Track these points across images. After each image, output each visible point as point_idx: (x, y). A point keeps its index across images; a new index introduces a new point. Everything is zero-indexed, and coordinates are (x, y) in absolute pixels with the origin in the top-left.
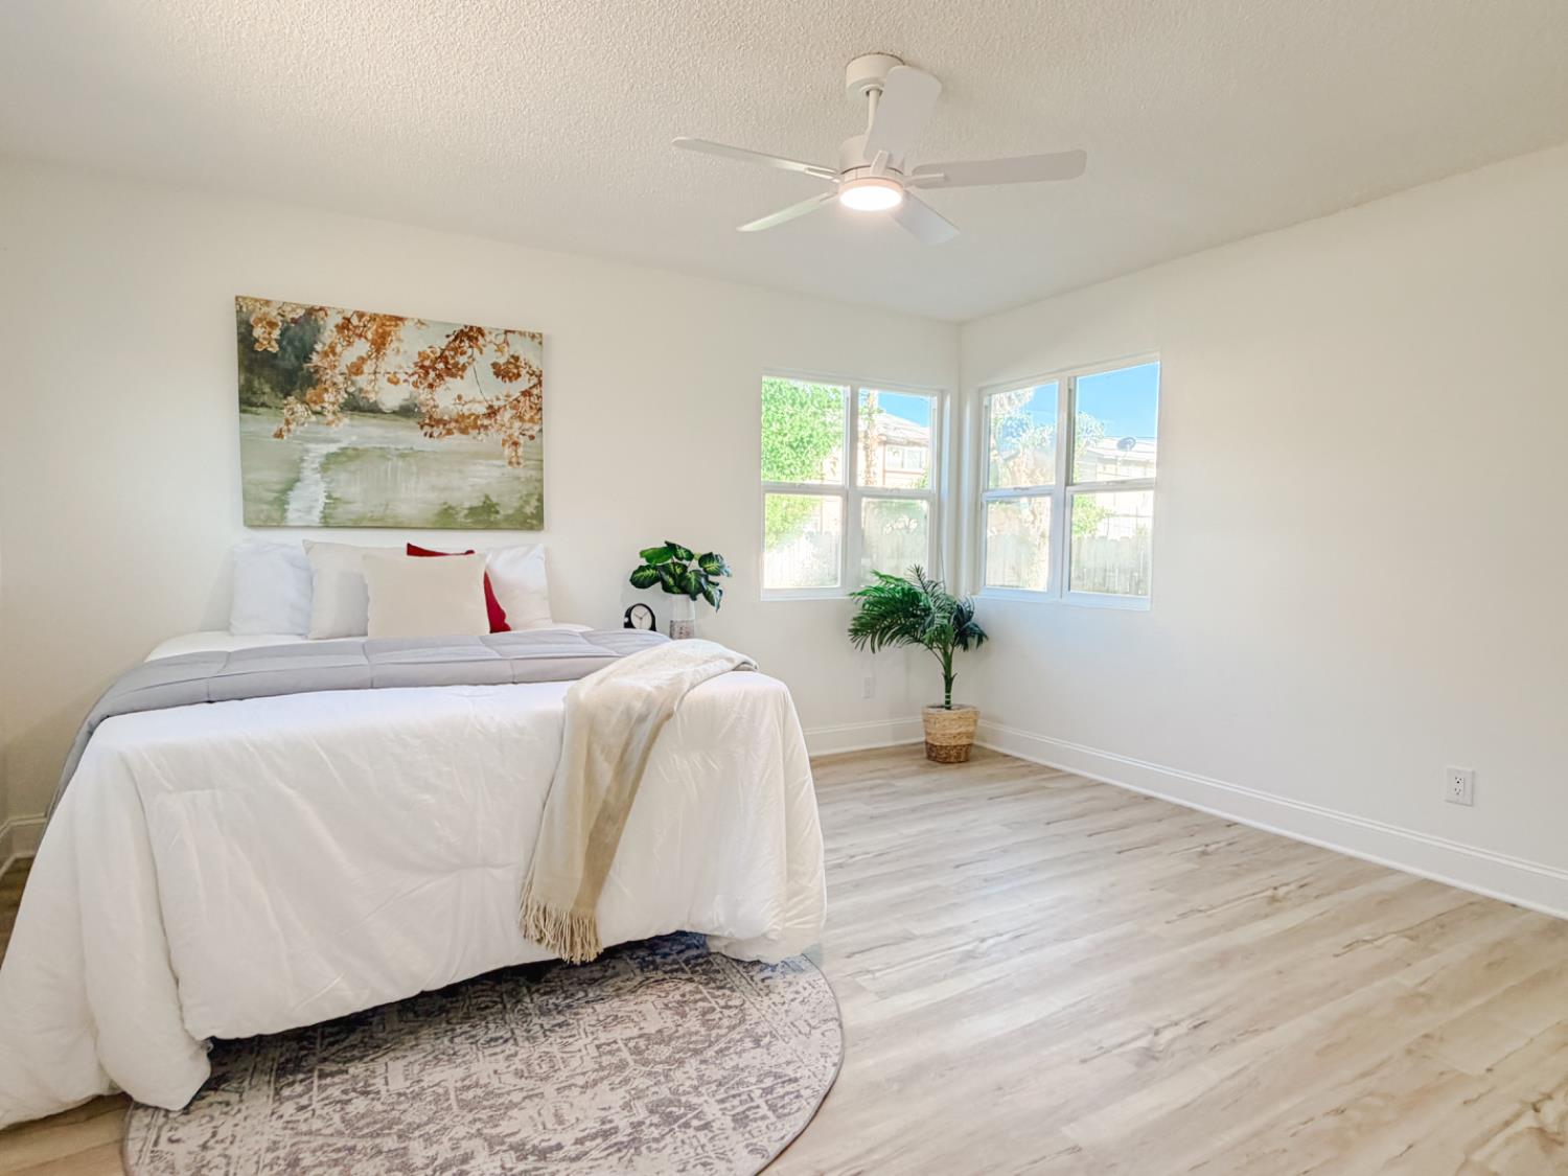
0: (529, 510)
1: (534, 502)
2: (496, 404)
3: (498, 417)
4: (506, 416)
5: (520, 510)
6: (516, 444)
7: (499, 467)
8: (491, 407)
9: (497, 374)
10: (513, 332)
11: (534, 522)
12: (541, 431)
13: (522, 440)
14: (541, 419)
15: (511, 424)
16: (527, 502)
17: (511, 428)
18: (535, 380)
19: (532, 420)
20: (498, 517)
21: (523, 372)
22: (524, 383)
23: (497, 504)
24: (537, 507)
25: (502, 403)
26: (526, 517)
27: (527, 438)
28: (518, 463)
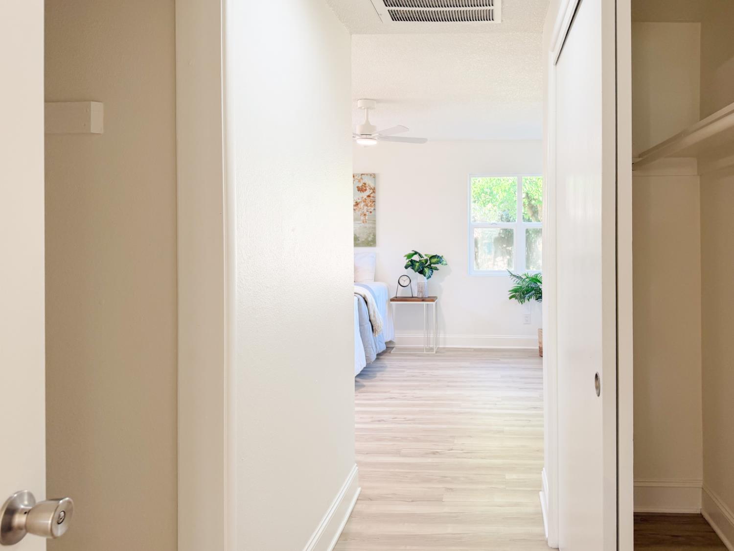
0: (370, 239)
1: (372, 236)
2: (358, 201)
3: (359, 206)
4: (362, 205)
5: (366, 239)
6: (365, 215)
7: (359, 223)
8: (356, 202)
9: (359, 190)
10: (364, 174)
11: (372, 243)
12: (374, 209)
13: (367, 213)
14: (375, 205)
15: (363, 208)
16: (369, 236)
17: (363, 209)
18: (371, 191)
19: (371, 206)
20: (359, 242)
21: (368, 188)
22: (368, 192)
23: (359, 237)
24: (373, 238)
25: (360, 201)
26: (369, 242)
27: (369, 213)
28: (366, 222)
